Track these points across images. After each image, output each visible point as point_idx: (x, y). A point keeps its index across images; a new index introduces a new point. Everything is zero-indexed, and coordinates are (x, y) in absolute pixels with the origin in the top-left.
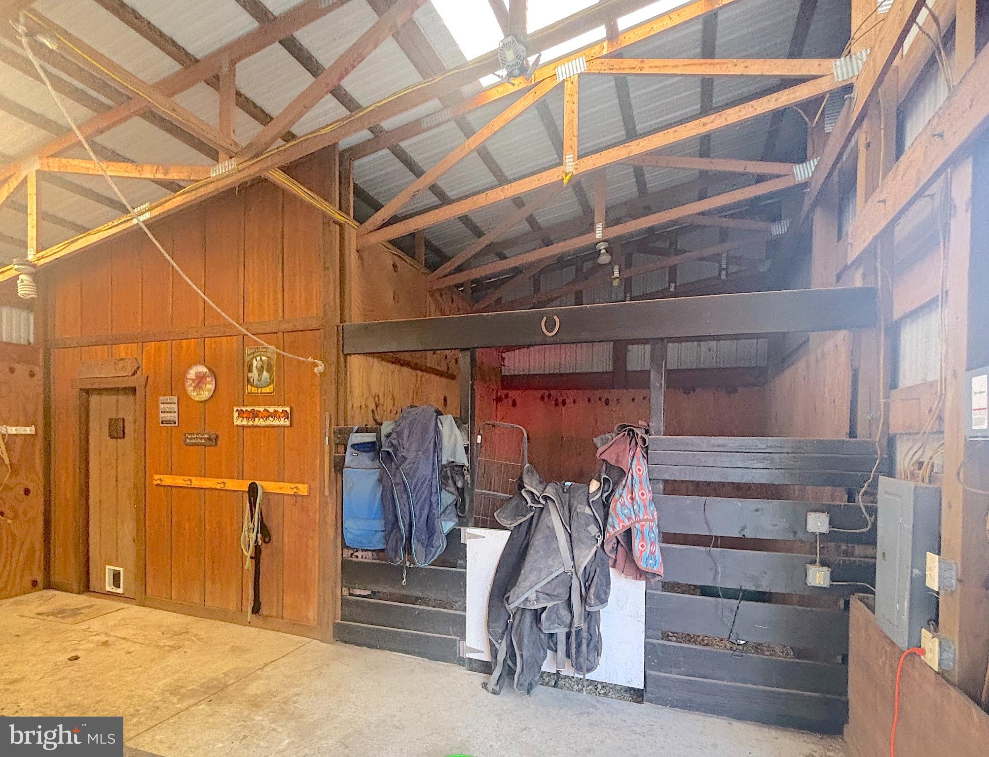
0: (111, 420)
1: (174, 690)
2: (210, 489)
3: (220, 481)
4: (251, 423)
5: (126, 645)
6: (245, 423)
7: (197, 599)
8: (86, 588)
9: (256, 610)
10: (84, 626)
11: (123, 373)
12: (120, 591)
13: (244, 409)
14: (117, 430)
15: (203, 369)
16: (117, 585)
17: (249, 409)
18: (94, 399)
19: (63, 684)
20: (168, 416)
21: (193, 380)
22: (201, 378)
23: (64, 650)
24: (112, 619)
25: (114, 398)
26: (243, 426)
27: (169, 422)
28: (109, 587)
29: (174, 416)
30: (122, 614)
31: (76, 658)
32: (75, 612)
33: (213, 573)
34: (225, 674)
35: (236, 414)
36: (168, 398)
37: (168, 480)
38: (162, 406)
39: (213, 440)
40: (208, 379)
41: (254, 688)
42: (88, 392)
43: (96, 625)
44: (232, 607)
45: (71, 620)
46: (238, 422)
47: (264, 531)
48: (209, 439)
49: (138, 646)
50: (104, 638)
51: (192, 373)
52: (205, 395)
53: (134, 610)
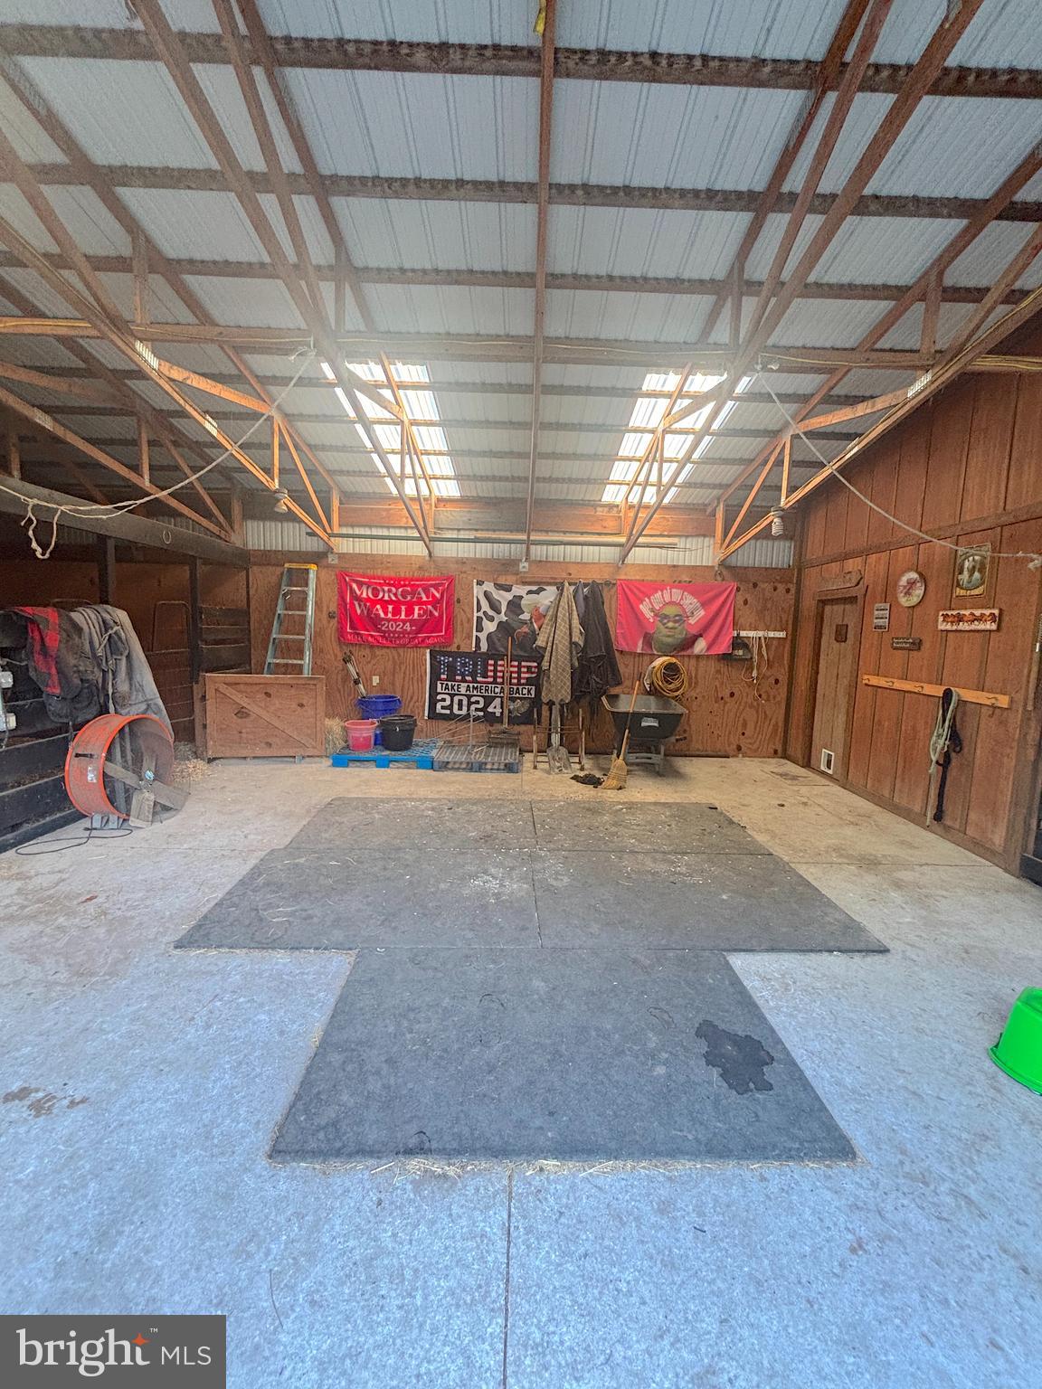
0: (837, 626)
1: (837, 850)
2: (910, 692)
3: (918, 684)
4: (954, 628)
5: (819, 810)
6: (949, 627)
7: (886, 793)
8: (807, 763)
9: (938, 817)
10: (796, 788)
11: (849, 585)
12: (830, 772)
13: (949, 613)
14: (841, 635)
15: (914, 575)
16: (829, 767)
17: (955, 613)
18: (828, 608)
19: (770, 817)
20: (880, 622)
21: (905, 587)
22: (912, 584)
23: (778, 798)
24: (816, 790)
25: (842, 607)
26: (947, 631)
27: (880, 627)
28: (823, 767)
29: (884, 622)
30: (826, 788)
31: (783, 805)
32: (794, 778)
33: (903, 772)
34: (884, 856)
35: (941, 619)
36: (882, 605)
37: (874, 681)
38: (876, 612)
39: (917, 645)
40: (919, 584)
41: (906, 876)
42: (823, 603)
43: (804, 790)
44: (917, 808)
45: (789, 782)
46: (942, 626)
47: (955, 738)
48: (913, 643)
49: (826, 813)
50: (805, 800)
51: (904, 580)
52: (914, 600)
53: (836, 789)
